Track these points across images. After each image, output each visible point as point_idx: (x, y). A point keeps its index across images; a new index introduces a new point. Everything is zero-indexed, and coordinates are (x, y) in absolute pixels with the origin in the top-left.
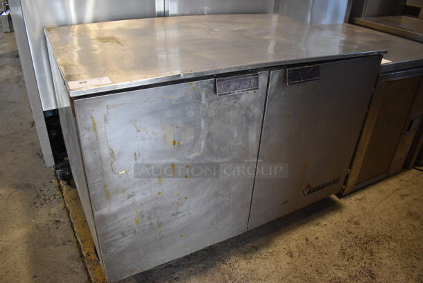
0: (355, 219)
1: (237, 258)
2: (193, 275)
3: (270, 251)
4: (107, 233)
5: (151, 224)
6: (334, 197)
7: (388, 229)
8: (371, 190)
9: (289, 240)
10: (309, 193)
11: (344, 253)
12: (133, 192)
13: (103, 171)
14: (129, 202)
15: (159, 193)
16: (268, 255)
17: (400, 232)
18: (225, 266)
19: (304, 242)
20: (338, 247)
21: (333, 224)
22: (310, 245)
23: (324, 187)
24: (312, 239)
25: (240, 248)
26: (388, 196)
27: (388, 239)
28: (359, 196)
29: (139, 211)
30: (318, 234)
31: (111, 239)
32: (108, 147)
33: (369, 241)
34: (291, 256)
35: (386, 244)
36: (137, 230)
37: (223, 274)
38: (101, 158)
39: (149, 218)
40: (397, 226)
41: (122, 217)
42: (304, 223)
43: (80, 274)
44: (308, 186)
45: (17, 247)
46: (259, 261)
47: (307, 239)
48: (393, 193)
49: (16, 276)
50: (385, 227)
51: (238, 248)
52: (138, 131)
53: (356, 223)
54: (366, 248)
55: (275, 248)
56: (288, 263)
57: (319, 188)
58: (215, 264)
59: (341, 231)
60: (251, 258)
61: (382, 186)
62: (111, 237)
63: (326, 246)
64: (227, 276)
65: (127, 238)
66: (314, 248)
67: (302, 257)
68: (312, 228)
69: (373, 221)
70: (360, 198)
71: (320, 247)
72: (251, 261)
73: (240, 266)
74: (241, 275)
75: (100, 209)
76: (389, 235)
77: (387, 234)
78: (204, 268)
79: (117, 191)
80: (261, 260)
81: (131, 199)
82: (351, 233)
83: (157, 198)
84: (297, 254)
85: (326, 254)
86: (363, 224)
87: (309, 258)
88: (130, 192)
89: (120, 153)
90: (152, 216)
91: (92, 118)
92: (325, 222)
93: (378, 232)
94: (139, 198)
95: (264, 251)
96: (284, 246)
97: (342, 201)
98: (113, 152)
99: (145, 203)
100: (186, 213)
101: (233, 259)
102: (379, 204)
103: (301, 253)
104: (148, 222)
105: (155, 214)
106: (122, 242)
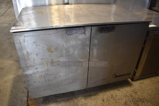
0: (136, 91)
1: (82, 98)
2: (63, 101)
3: (95, 97)
4: (29, 81)
5: (45, 80)
6: (130, 80)
7: (149, 97)
8: (147, 80)
9: (105, 94)
10: (116, 77)
11: (126, 104)
12: (37, 68)
13: (25, 59)
14: (36, 71)
15: (48, 69)
16: (94, 99)
17: (155, 99)
18: (76, 100)
19: (111, 96)
20: (124, 101)
21: (125, 91)
22: (113, 98)
23: (123, 76)
24: (114, 96)
25: (84, 95)
26: (154, 83)
27: (148, 101)
28: (141, 81)
29: (40, 75)
30: (118, 94)
31: (30, 83)
32: (26, 51)
33: (139, 101)
34: (103, 101)
35: (146, 104)
36: (40, 81)
37: (74, 103)
38: (24, 54)
39: (44, 78)
40: (154, 97)
41: (34, 76)
42: (113, 89)
43: (26, 94)
44: (115, 75)
45: (10, 81)
46: (90, 100)
47: (112, 96)
48: (157, 83)
49: (6, 91)
50: (148, 96)
51: (83, 94)
52: (37, 46)
53: (136, 93)
54: (136, 104)
55: (98, 97)
56: (101, 104)
57: (120, 76)
58: (73, 99)
59: (128, 94)
60: (87, 99)
61: (153, 79)
62: (30, 82)
63: (119, 99)
64: (75, 104)
65: (36, 83)
66: (114, 99)
67: (107, 102)
68: (116, 91)
69: (144, 93)
70: (141, 82)
71: (117, 100)
72: (87, 100)
73: (82, 101)
74: (81, 104)
75: (25, 72)
76: (149, 100)
77: (148, 99)
78: (68, 99)
79: (31, 66)
80: (91, 100)
81: (37, 70)
82: (132, 96)
83: (47, 71)
84: (106, 101)
85: (118, 103)
86: (138, 93)
87: (110, 103)
88: (36, 67)
89: (31, 53)
90: (46, 77)
91: (19, 40)
92: (122, 90)
93: (144, 98)
94: (40, 70)
95: (93, 97)
96: (102, 97)
97: (133, 83)
98: (28, 53)
99: (42, 72)
100: (59, 78)
101: (80, 98)
102: (149, 86)
103: (108, 100)
104: (44, 79)
105: (47, 77)
106: (35, 85)
